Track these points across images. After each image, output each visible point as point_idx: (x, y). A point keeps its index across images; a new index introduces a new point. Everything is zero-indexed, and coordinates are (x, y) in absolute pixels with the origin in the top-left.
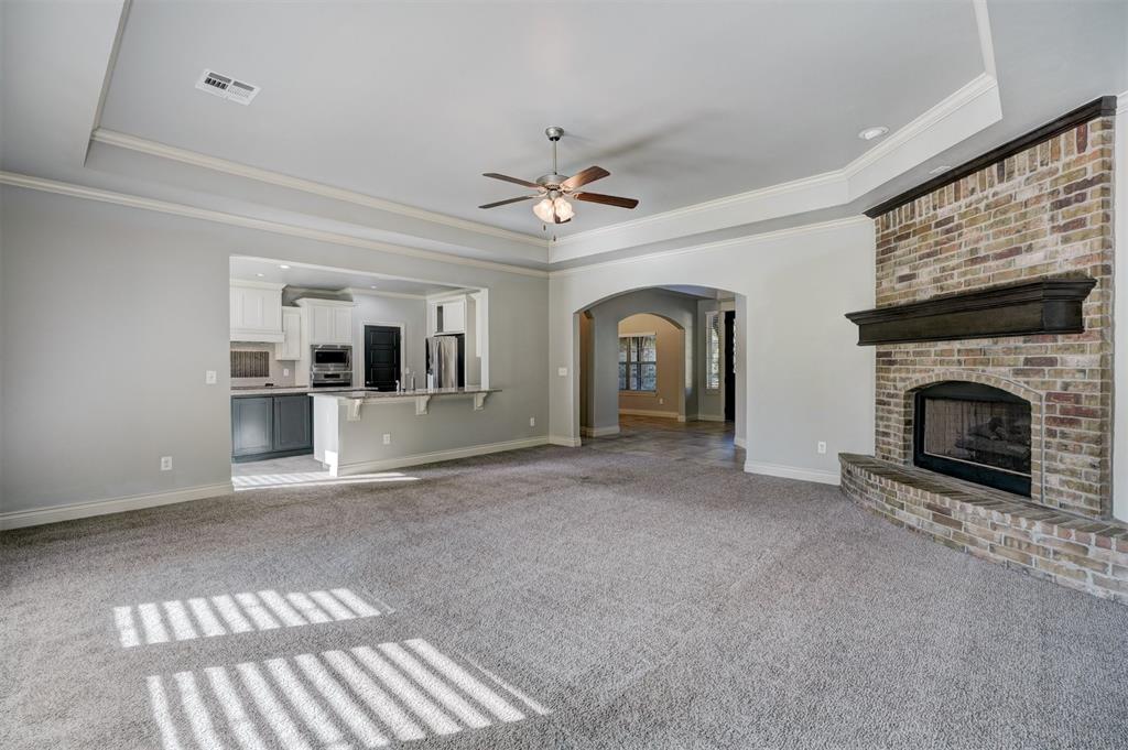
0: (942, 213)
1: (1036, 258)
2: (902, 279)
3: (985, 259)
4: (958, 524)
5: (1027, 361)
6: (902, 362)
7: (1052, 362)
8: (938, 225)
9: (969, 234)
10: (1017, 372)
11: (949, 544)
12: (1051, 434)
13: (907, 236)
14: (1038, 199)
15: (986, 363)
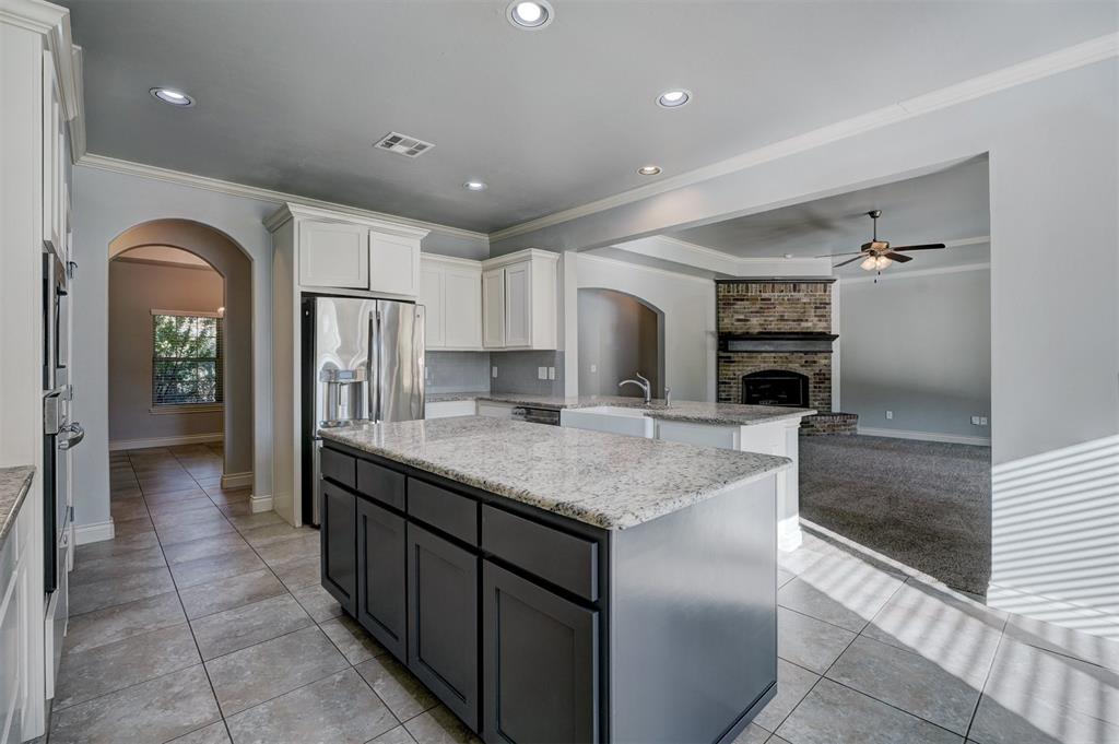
0: (765, 295)
1: (810, 324)
2: (739, 320)
3: (787, 320)
4: (813, 426)
5: (806, 362)
6: (739, 362)
7: (815, 362)
8: (762, 300)
9: (779, 308)
10: (802, 366)
11: (809, 435)
12: (815, 387)
13: (742, 300)
14: (810, 303)
15: (790, 362)
